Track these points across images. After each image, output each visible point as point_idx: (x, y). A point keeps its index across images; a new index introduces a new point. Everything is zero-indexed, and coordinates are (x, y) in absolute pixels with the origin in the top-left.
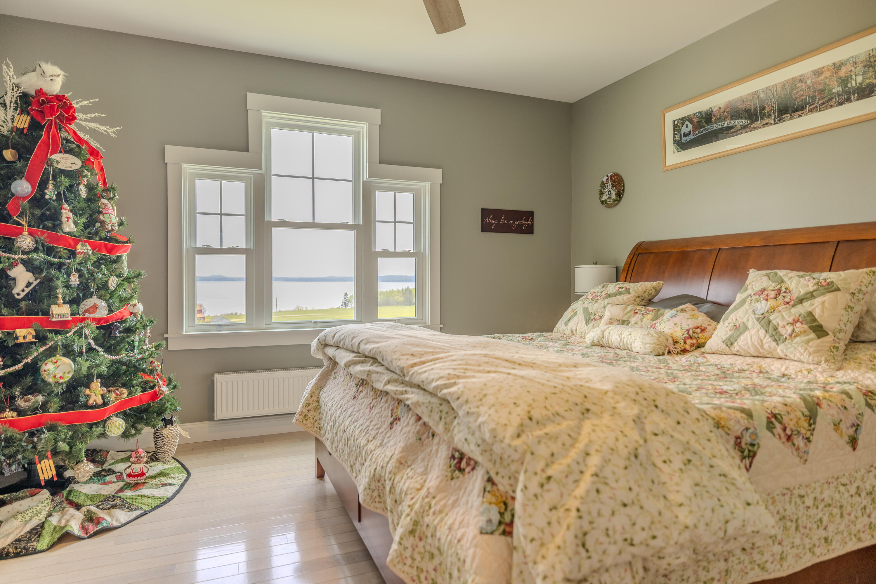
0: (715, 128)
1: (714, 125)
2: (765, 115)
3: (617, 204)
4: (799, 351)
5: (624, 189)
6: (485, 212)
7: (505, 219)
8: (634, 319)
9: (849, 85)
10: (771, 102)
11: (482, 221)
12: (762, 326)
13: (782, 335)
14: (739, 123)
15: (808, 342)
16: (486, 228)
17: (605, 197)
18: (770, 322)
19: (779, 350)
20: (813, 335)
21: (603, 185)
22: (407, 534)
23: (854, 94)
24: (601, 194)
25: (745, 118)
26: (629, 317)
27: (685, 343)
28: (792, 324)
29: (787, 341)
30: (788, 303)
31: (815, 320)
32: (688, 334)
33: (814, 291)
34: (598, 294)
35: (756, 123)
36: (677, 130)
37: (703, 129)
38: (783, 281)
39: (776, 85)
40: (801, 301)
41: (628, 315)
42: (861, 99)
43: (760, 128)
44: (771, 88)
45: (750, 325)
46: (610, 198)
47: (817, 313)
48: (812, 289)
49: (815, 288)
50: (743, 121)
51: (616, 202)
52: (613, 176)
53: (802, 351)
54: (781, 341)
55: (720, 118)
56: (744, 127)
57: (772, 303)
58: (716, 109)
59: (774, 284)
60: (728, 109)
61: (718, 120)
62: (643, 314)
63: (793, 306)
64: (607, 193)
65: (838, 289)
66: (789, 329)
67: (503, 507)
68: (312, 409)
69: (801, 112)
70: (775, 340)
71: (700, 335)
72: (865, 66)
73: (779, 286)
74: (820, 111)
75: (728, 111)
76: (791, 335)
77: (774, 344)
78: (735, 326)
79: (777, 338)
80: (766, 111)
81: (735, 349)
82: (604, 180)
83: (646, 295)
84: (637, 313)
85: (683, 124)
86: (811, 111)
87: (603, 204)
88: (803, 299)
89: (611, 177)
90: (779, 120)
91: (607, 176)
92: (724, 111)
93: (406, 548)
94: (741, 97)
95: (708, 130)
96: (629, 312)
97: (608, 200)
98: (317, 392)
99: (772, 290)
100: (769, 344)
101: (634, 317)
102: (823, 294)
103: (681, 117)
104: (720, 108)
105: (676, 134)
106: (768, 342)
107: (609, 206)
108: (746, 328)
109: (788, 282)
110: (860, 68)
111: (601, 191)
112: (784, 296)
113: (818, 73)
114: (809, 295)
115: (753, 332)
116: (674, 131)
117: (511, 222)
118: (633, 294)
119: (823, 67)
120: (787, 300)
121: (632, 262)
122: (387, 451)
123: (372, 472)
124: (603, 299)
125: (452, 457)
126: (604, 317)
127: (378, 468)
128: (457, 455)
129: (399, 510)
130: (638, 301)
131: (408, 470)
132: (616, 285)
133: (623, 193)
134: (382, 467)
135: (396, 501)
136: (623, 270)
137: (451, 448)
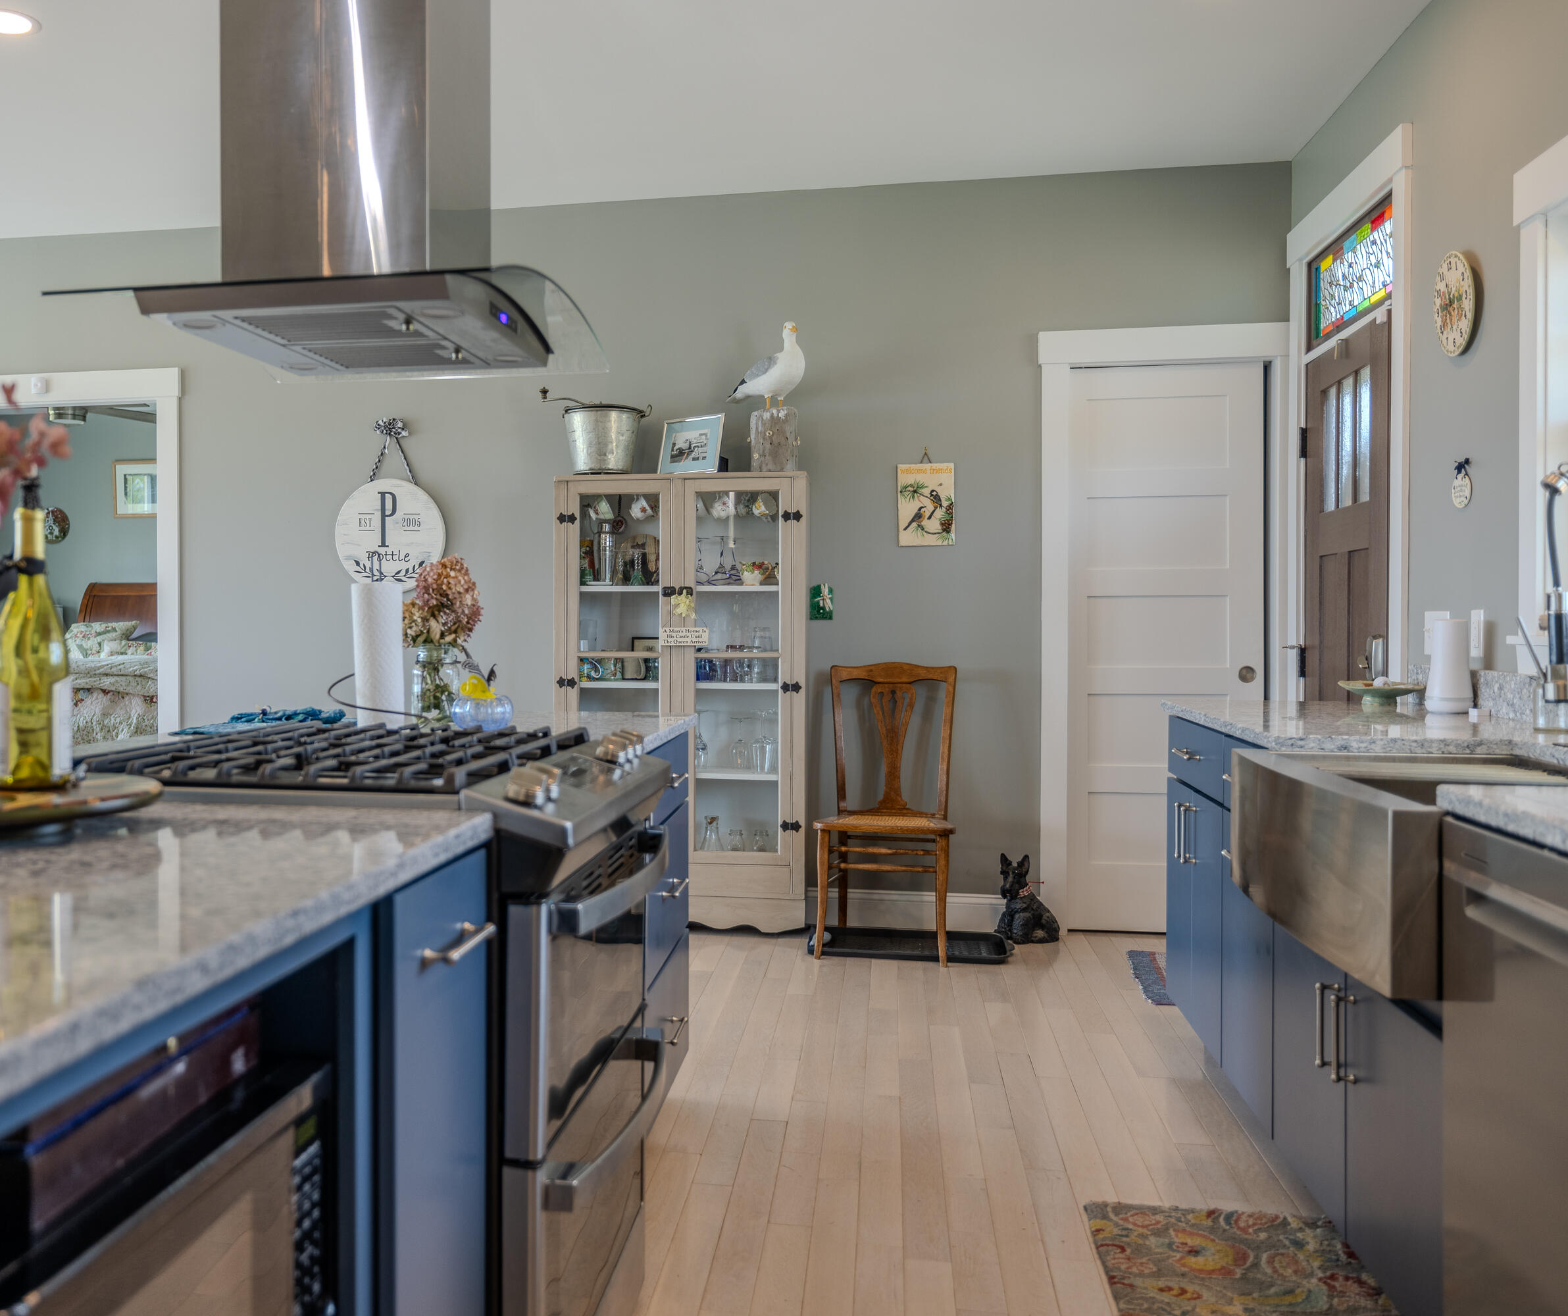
3: (60, 541)
5: (69, 527)
8: (130, 651)
26: (126, 650)
34: (88, 633)
46: (51, 533)
51: (60, 539)
52: (56, 511)
64: (47, 528)
83: (128, 632)
84: (130, 646)
89: (53, 512)
91: (48, 509)
96: (124, 646)
97: (49, 536)
101: (129, 649)
107: (50, 542)
118: (119, 632)
121: (89, 603)
122: (85, 715)
123: (76, 728)
124: (95, 637)
125: (145, 700)
126: (103, 650)
127: (81, 725)
128: (148, 698)
129: (114, 733)
130: (124, 637)
131: (112, 716)
132: (101, 624)
133: (68, 531)
134: (87, 722)
135: (109, 731)
136: (81, 611)
137: (142, 698)
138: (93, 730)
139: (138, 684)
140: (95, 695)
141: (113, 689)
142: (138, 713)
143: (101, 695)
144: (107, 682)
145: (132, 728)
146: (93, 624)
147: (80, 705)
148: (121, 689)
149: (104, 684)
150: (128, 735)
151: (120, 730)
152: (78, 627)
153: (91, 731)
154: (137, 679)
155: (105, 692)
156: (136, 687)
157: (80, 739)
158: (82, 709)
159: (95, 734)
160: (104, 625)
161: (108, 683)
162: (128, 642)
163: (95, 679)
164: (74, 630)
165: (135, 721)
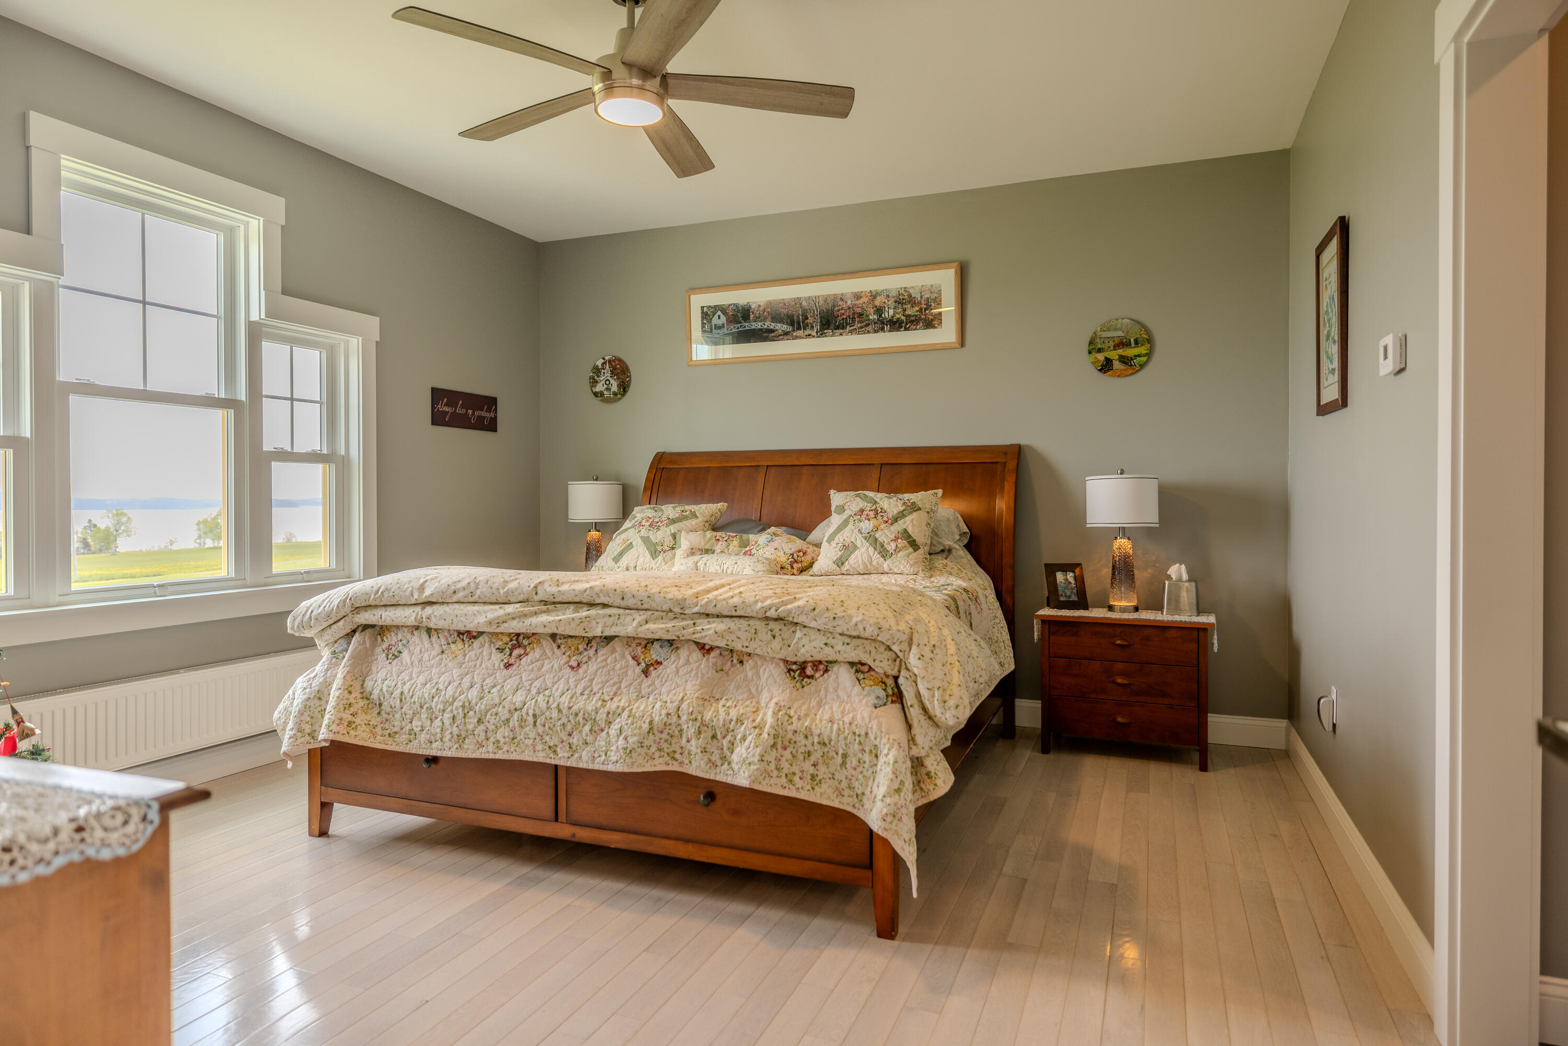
0: (753, 327)
1: (753, 324)
2: (807, 325)
3: (619, 399)
4: (903, 564)
5: (630, 380)
6: (437, 394)
7: (463, 407)
8: (718, 547)
9: (883, 315)
10: (814, 313)
11: (433, 408)
12: (871, 544)
13: (888, 551)
14: (781, 327)
15: (909, 555)
16: (438, 419)
17: (600, 388)
18: (876, 540)
19: (885, 566)
20: (911, 550)
21: (597, 371)
22: (769, 749)
23: (887, 325)
24: (594, 382)
25: (787, 324)
26: (713, 546)
27: (792, 568)
28: (895, 540)
29: (893, 556)
30: (887, 522)
31: (910, 536)
32: (793, 558)
33: (904, 510)
34: (657, 520)
35: (798, 332)
36: (707, 319)
37: (739, 325)
38: (876, 502)
39: (818, 297)
40: (896, 520)
41: (710, 543)
42: (893, 331)
43: (803, 338)
44: (814, 298)
45: (859, 544)
46: (608, 389)
47: (910, 530)
48: (902, 509)
49: (904, 507)
50: (785, 326)
51: (619, 396)
52: (614, 361)
53: (905, 564)
54: (888, 556)
55: (759, 317)
56: (786, 334)
57: (873, 522)
58: (755, 305)
59: (869, 505)
60: (769, 310)
61: (757, 319)
62: (726, 541)
63: (892, 524)
64: (603, 382)
65: (919, 509)
66: (893, 545)
67: (883, 685)
68: (359, 711)
69: (841, 331)
70: (883, 556)
71: (803, 558)
72: (896, 302)
73: (874, 507)
74: (859, 334)
75: (768, 312)
76: (895, 550)
77: (882, 559)
78: (844, 546)
79: (884, 554)
80: (809, 321)
81: (845, 569)
82: (599, 363)
83: (713, 519)
84: (717, 540)
85: (714, 314)
86: (851, 332)
87: (597, 396)
88: (897, 518)
89: (610, 361)
90: (822, 334)
91: (604, 359)
92: (764, 311)
93: (769, 763)
94: (783, 299)
95: (745, 327)
96: (710, 539)
97: (605, 392)
98: (357, 685)
99: (870, 511)
100: (878, 560)
101: (717, 544)
102: (911, 513)
103: (712, 304)
104: (760, 306)
105: (705, 324)
106: (876, 558)
107: (607, 401)
108: (856, 548)
109: (881, 503)
110: (891, 303)
111: (594, 379)
112: (882, 516)
113: (858, 296)
114: (901, 514)
115: (863, 550)
116: (702, 321)
117: (470, 412)
118: (701, 519)
119: (862, 292)
120: (885, 519)
121: (656, 478)
122: (664, 698)
123: (646, 726)
124: (667, 525)
125: (789, 671)
126: (680, 547)
127: (657, 719)
128: (794, 667)
129: (725, 742)
130: (707, 525)
131: (722, 702)
132: (674, 508)
133: (629, 386)
134: (668, 714)
135: (714, 737)
136: (645, 488)
137: (782, 664)
138: (681, 731)
139: (774, 637)
140: (684, 653)
141: (722, 644)
142: (774, 701)
143: (697, 654)
144: (709, 631)
145: (765, 736)
146: (663, 507)
147: (654, 673)
148: (738, 646)
149: (703, 634)
150: (758, 750)
151: (739, 737)
152: (642, 511)
153: (677, 733)
154: (772, 625)
155: (704, 649)
156: (770, 642)
157: (653, 749)
158: (657, 683)
159: (684, 740)
160: (679, 509)
161: (712, 631)
162: (715, 533)
163: (684, 623)
164: (638, 515)
165: (770, 720)
